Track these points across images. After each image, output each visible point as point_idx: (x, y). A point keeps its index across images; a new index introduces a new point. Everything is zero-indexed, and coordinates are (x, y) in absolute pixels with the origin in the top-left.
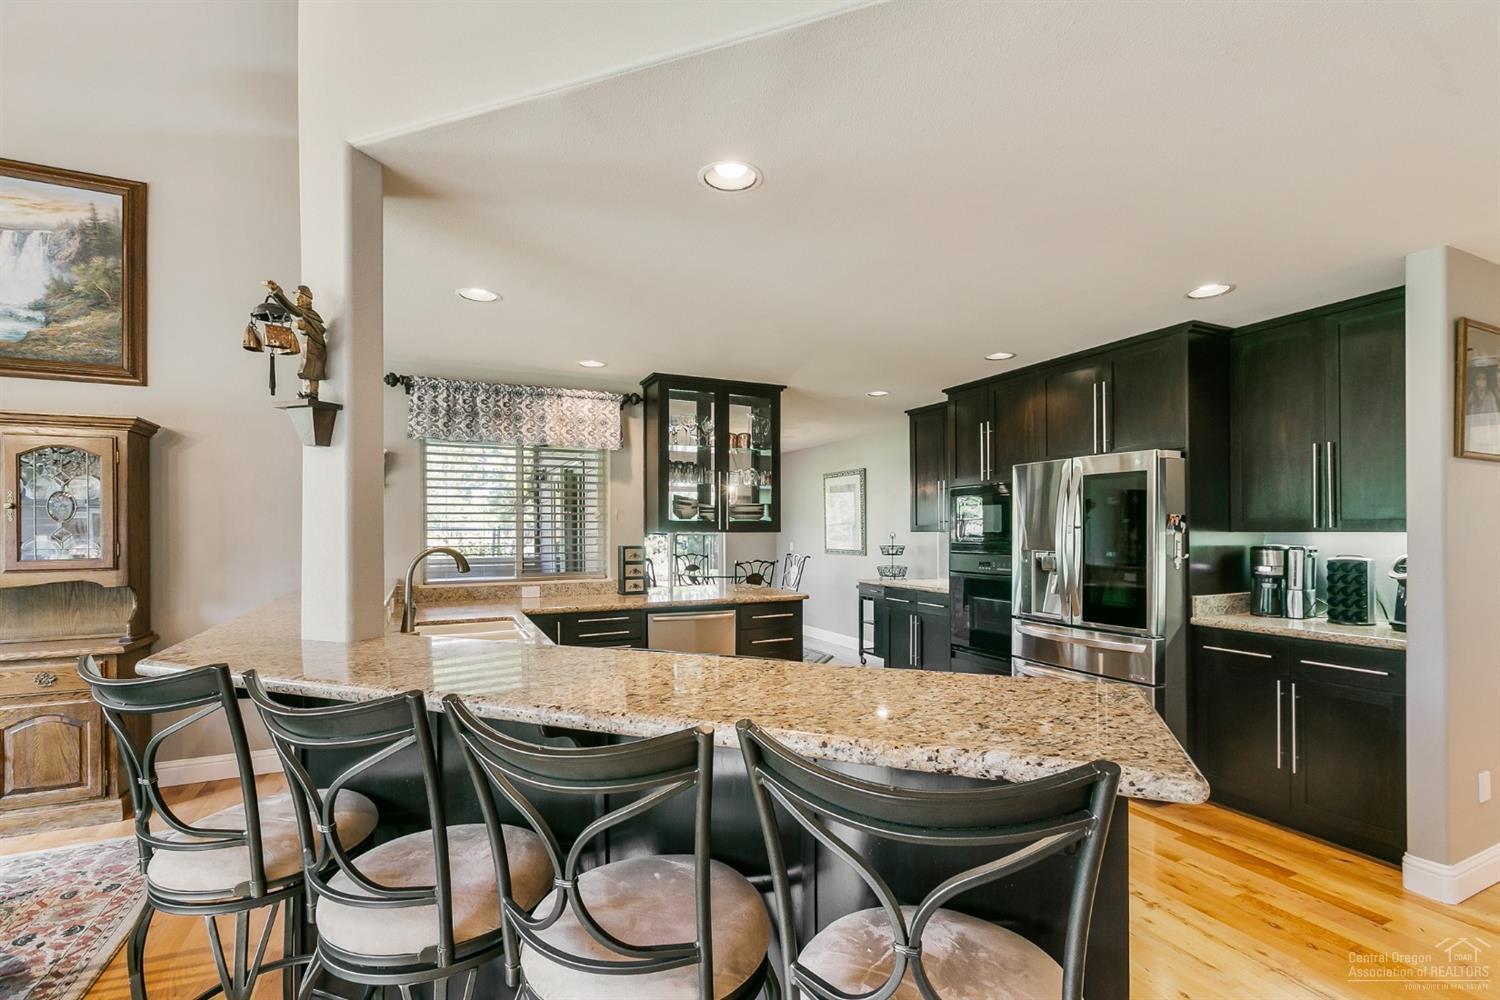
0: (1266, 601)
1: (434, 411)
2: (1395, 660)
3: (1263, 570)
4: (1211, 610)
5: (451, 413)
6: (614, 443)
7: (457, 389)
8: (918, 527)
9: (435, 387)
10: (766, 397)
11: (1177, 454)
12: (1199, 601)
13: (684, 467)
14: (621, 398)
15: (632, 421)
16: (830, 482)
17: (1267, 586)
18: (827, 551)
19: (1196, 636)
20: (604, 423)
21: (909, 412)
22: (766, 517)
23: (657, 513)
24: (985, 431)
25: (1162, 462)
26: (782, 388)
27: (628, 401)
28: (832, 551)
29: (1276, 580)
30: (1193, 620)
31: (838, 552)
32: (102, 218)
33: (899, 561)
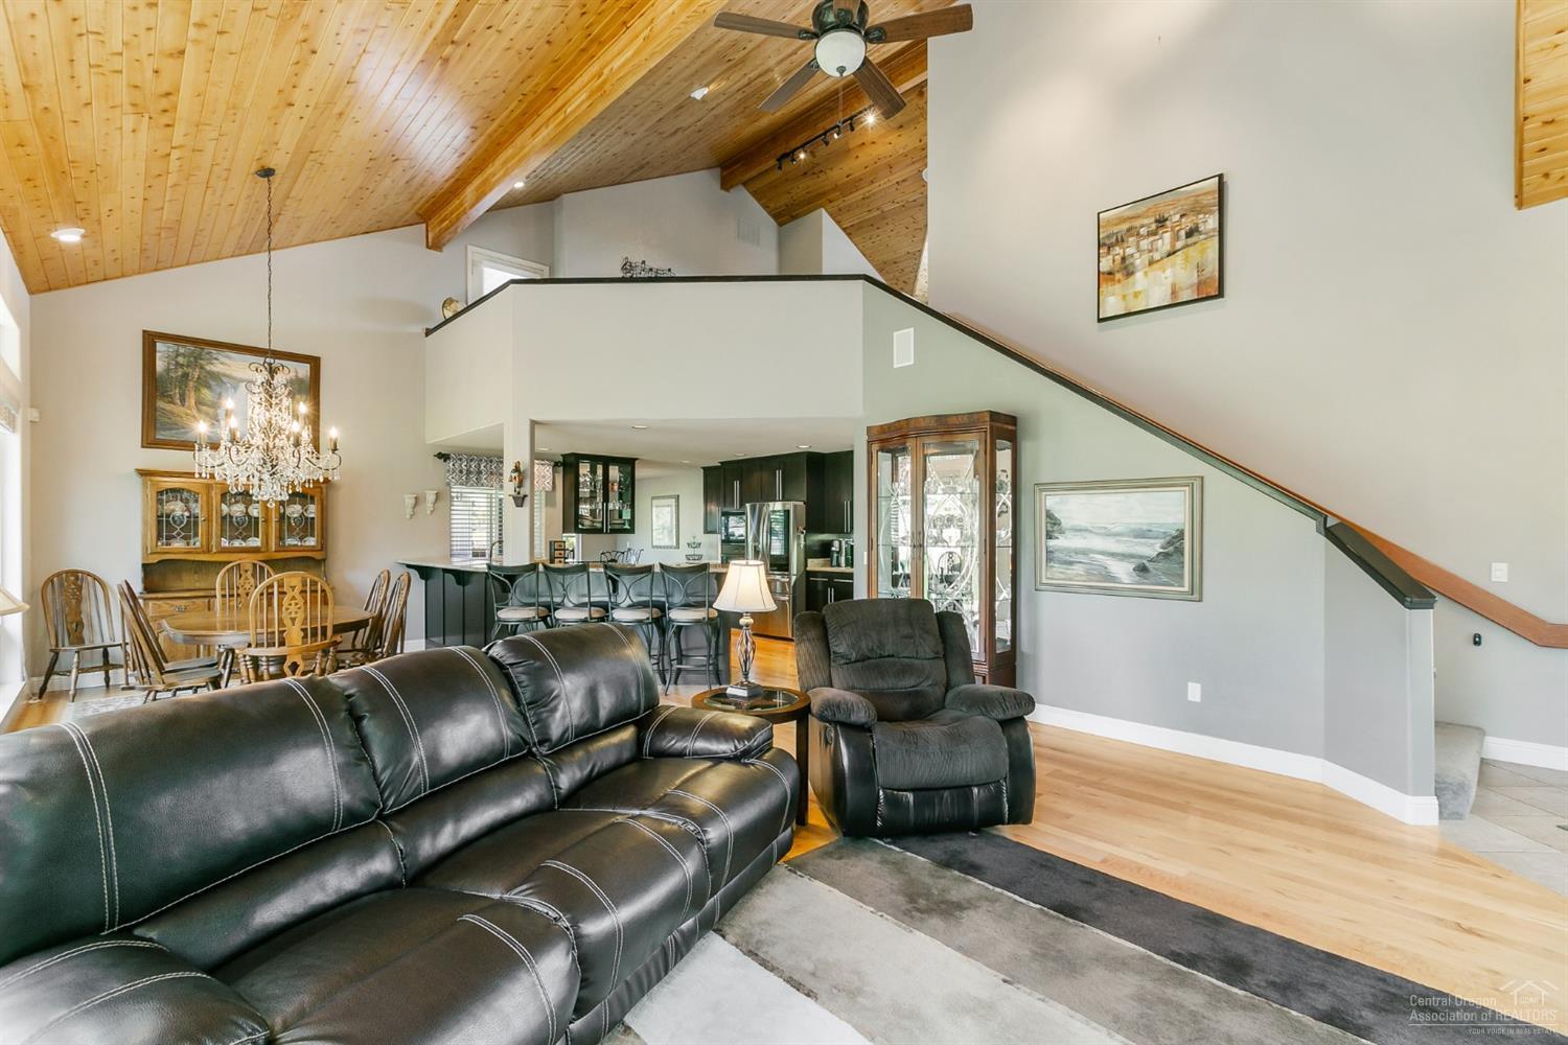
0: (834, 563)
1: (461, 472)
2: (850, 576)
3: (833, 549)
4: (815, 565)
5: (469, 472)
6: (549, 487)
7: (471, 460)
8: (707, 531)
9: (461, 459)
10: (627, 463)
11: (802, 503)
12: (810, 561)
13: (585, 501)
14: (553, 463)
15: (557, 475)
16: (655, 502)
17: (835, 555)
18: (653, 547)
19: (809, 574)
20: (544, 477)
21: (704, 468)
22: (627, 527)
23: (572, 522)
24: (737, 484)
25: (795, 506)
26: (637, 459)
27: (556, 464)
28: (657, 547)
29: (838, 552)
30: (808, 569)
31: (660, 547)
32: (301, 375)
33: (698, 551)
